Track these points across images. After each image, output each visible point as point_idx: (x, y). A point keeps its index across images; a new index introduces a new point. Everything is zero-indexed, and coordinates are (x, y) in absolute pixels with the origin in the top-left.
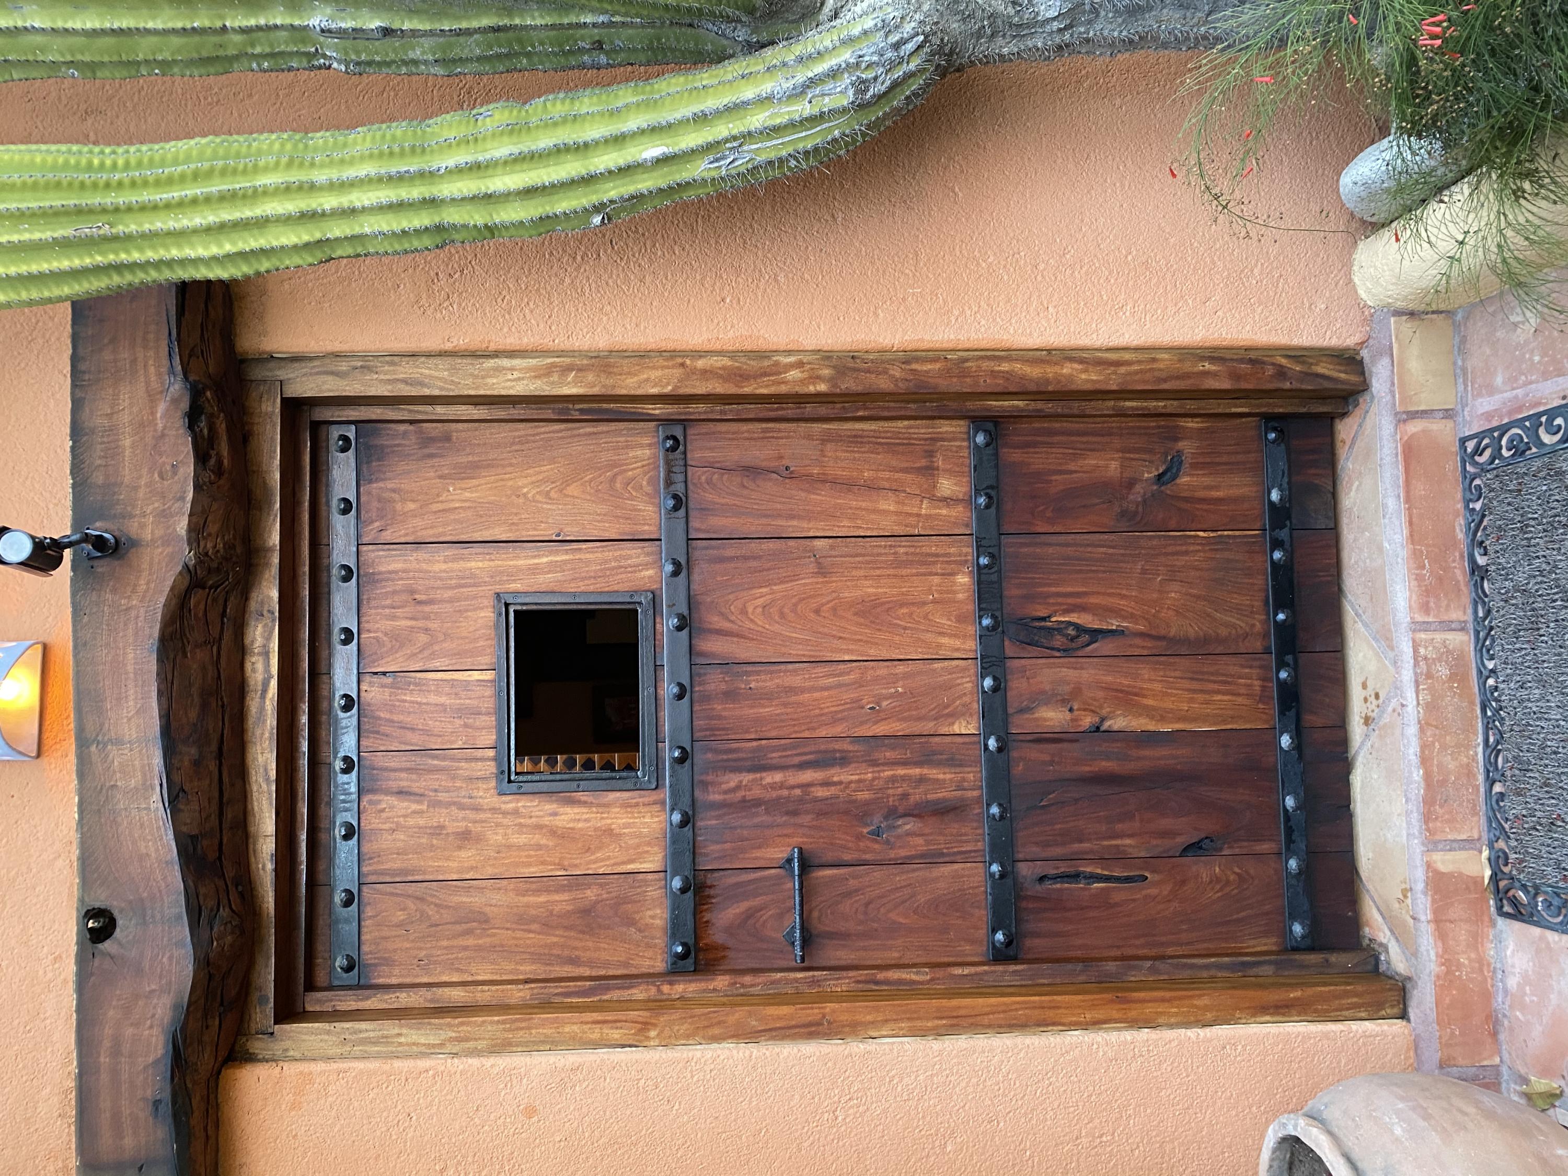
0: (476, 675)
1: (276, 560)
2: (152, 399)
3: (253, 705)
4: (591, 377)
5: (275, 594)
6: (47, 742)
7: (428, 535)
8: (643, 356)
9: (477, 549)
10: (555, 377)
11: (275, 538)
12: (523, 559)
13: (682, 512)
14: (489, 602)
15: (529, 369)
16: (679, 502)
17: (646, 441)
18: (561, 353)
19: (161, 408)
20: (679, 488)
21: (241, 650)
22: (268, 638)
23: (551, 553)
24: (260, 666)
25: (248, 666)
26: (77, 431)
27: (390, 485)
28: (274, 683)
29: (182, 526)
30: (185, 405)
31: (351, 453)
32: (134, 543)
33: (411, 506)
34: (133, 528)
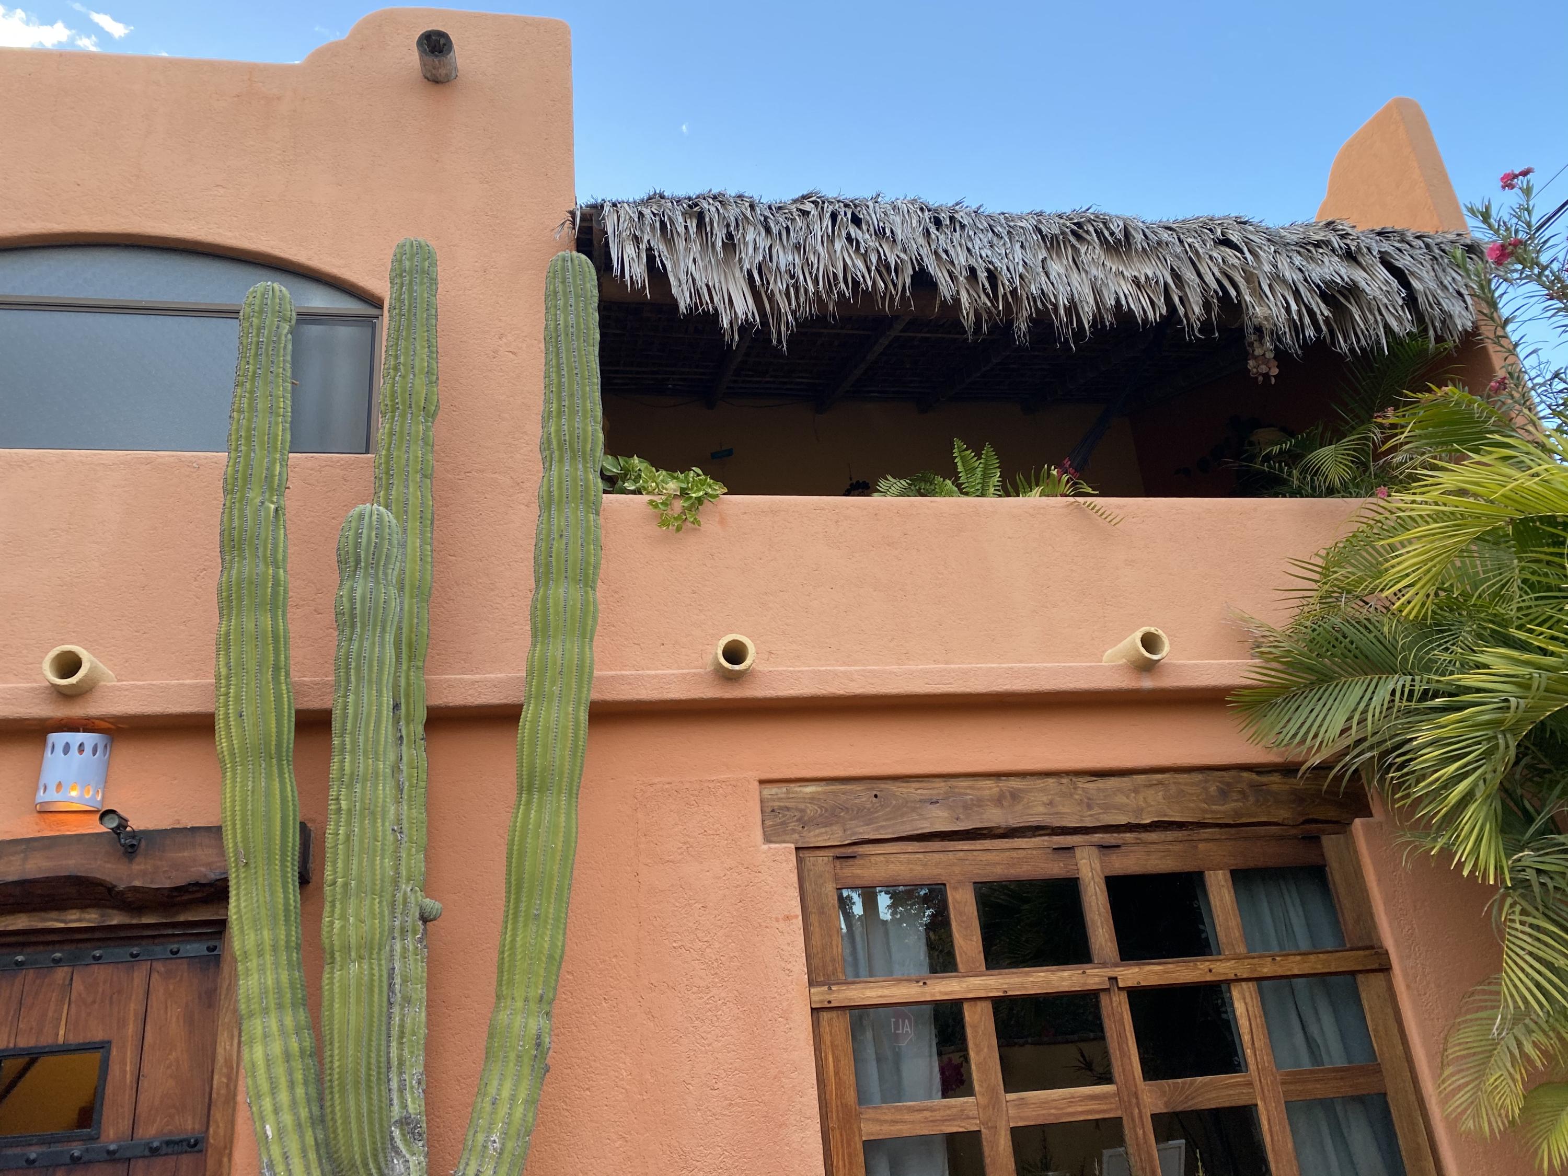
0: (62, 1032)
1: (134, 922)
2: (208, 865)
3: (54, 915)
4: (223, 1092)
5: (114, 922)
6: (46, 816)
7: (153, 997)
8: (232, 1123)
9: (141, 1026)
10: (225, 1070)
11: (146, 920)
12: (130, 1054)
13: (147, 1153)
14: (106, 1039)
15: (231, 1055)
16: (154, 1152)
17: (197, 1127)
18: (237, 1072)
19: (203, 869)
20: (164, 1150)
21: (83, 907)
22: (89, 921)
23: (132, 1074)
24: (73, 917)
25: (74, 911)
26: (194, 829)
27: (185, 974)
28: (62, 925)
29: (137, 883)
30: (203, 881)
31: (206, 953)
32: (131, 860)
33: (171, 987)
34: (139, 859)
